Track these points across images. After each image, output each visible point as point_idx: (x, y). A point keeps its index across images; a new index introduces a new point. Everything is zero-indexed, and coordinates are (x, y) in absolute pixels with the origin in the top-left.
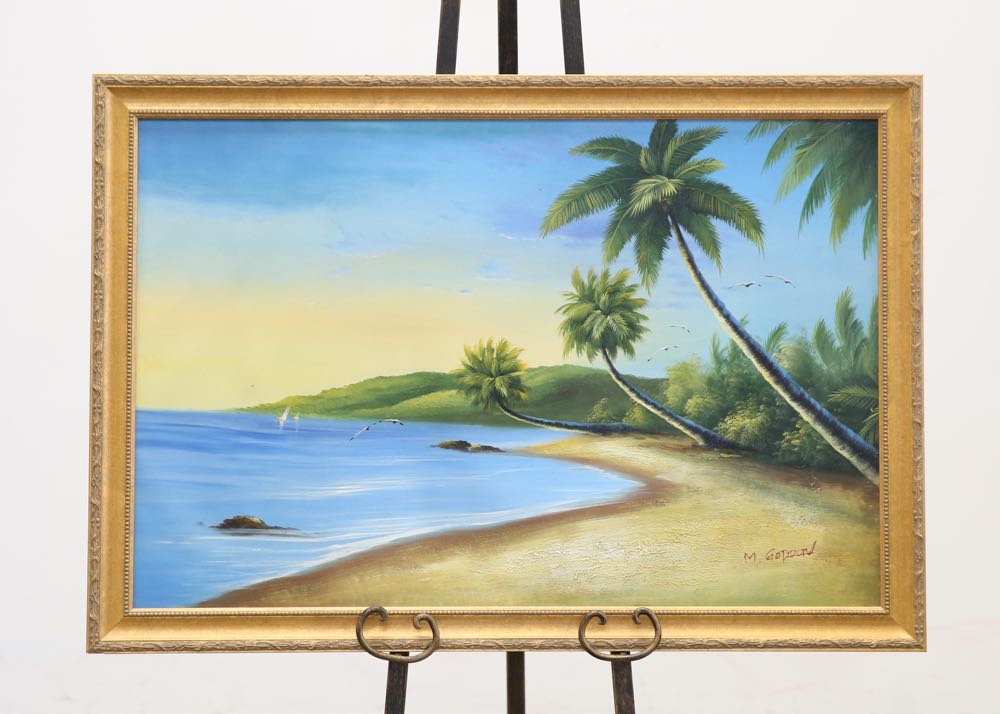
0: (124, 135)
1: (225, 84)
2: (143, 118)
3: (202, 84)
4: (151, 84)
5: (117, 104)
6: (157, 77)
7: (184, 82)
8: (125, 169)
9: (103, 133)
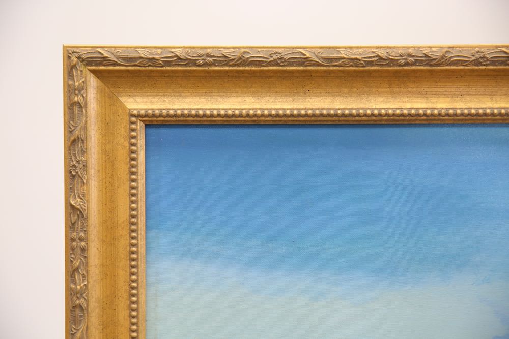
0: (122, 154)
1: (301, 64)
2: (153, 123)
3: (259, 63)
4: (168, 63)
5: (109, 101)
6: (178, 52)
7: (226, 61)
8: (123, 214)
9: (84, 152)
